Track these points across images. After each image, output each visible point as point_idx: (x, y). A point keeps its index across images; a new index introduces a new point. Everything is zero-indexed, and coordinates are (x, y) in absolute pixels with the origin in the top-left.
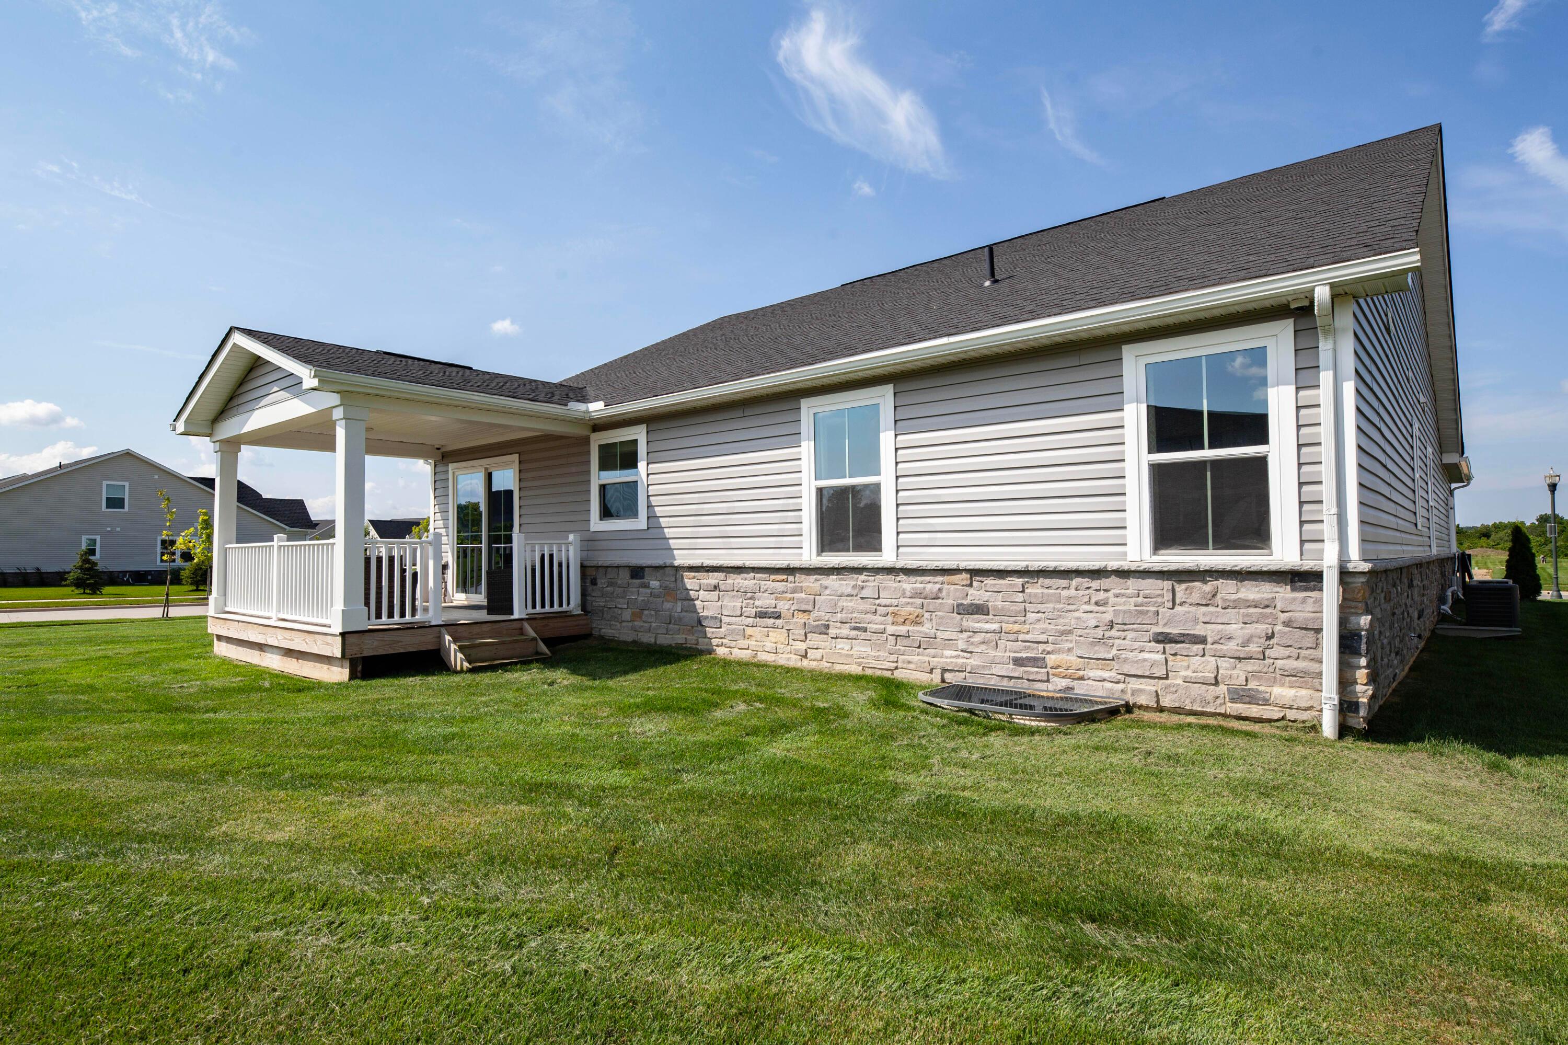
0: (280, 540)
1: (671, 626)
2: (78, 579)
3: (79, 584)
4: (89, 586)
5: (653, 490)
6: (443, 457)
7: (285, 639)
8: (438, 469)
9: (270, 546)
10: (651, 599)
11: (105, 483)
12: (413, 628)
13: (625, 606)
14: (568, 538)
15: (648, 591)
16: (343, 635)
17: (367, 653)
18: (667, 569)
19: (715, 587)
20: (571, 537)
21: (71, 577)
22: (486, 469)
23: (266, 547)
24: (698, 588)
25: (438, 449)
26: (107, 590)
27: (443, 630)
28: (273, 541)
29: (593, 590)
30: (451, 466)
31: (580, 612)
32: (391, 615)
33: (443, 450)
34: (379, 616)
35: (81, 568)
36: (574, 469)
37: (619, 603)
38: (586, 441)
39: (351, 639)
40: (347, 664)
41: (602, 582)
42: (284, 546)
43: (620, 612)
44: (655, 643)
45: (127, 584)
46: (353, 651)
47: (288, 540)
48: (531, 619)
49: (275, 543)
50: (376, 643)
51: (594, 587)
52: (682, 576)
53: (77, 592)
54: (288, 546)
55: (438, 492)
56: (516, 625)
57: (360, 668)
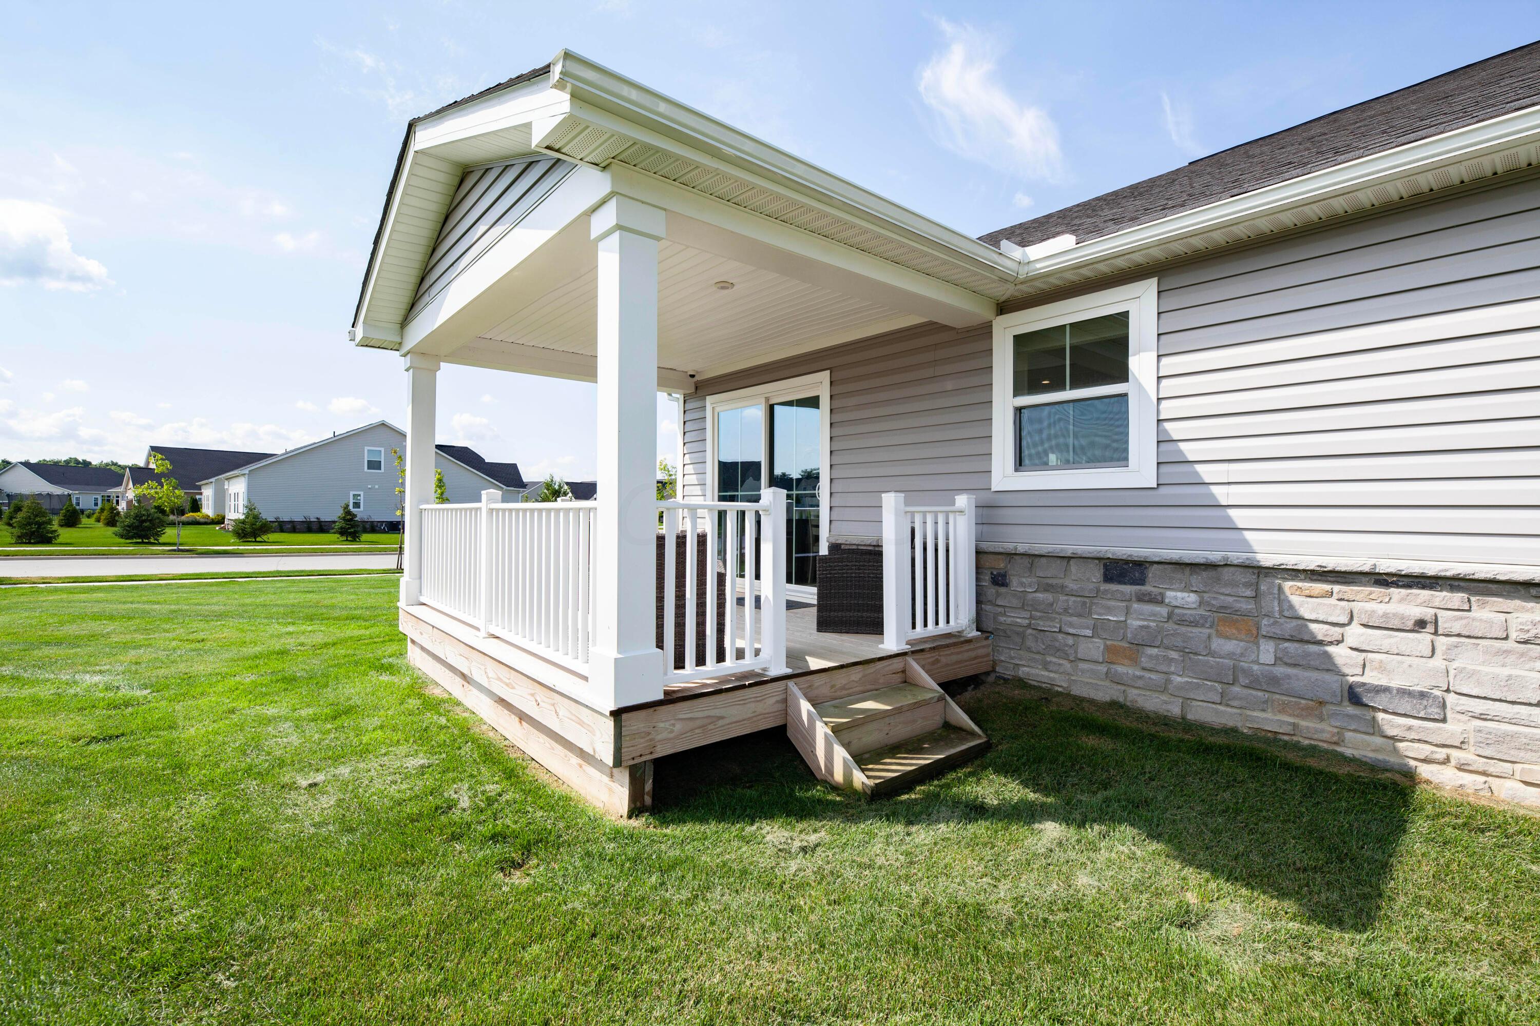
0: (491, 500)
1: (1236, 689)
2: (341, 528)
3: (343, 532)
4: (350, 534)
5: (1169, 409)
6: (696, 388)
7: (499, 679)
8: (688, 406)
9: (477, 509)
10: (1170, 626)
11: (366, 448)
12: (743, 687)
13: (1089, 633)
14: (953, 503)
15: (1163, 611)
16: (617, 714)
17: (662, 751)
18: (1226, 573)
19: (1421, 624)
20: (962, 501)
21: (338, 525)
22: (767, 399)
23: (471, 509)
24: (1344, 619)
25: (692, 376)
26: (365, 537)
27: (791, 684)
28: (479, 500)
29: (998, 595)
30: (709, 400)
31: (975, 633)
32: (701, 660)
33: (697, 378)
34: (679, 663)
35: (344, 519)
36: (949, 385)
37: (1071, 625)
38: (984, 331)
39: (633, 722)
40: (625, 777)
41: (1020, 582)
42: (498, 510)
43: (1070, 641)
44: (1183, 718)
45: (384, 532)
46: (637, 750)
47: (504, 500)
48: (917, 651)
49: (483, 505)
50: (678, 727)
51: (1003, 590)
52: (1280, 588)
53: (341, 539)
54: (504, 510)
55: (689, 437)
56: (897, 664)
57: (649, 786)
